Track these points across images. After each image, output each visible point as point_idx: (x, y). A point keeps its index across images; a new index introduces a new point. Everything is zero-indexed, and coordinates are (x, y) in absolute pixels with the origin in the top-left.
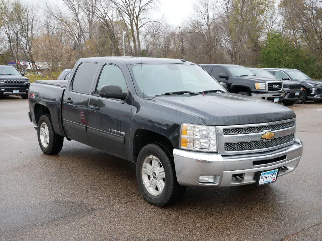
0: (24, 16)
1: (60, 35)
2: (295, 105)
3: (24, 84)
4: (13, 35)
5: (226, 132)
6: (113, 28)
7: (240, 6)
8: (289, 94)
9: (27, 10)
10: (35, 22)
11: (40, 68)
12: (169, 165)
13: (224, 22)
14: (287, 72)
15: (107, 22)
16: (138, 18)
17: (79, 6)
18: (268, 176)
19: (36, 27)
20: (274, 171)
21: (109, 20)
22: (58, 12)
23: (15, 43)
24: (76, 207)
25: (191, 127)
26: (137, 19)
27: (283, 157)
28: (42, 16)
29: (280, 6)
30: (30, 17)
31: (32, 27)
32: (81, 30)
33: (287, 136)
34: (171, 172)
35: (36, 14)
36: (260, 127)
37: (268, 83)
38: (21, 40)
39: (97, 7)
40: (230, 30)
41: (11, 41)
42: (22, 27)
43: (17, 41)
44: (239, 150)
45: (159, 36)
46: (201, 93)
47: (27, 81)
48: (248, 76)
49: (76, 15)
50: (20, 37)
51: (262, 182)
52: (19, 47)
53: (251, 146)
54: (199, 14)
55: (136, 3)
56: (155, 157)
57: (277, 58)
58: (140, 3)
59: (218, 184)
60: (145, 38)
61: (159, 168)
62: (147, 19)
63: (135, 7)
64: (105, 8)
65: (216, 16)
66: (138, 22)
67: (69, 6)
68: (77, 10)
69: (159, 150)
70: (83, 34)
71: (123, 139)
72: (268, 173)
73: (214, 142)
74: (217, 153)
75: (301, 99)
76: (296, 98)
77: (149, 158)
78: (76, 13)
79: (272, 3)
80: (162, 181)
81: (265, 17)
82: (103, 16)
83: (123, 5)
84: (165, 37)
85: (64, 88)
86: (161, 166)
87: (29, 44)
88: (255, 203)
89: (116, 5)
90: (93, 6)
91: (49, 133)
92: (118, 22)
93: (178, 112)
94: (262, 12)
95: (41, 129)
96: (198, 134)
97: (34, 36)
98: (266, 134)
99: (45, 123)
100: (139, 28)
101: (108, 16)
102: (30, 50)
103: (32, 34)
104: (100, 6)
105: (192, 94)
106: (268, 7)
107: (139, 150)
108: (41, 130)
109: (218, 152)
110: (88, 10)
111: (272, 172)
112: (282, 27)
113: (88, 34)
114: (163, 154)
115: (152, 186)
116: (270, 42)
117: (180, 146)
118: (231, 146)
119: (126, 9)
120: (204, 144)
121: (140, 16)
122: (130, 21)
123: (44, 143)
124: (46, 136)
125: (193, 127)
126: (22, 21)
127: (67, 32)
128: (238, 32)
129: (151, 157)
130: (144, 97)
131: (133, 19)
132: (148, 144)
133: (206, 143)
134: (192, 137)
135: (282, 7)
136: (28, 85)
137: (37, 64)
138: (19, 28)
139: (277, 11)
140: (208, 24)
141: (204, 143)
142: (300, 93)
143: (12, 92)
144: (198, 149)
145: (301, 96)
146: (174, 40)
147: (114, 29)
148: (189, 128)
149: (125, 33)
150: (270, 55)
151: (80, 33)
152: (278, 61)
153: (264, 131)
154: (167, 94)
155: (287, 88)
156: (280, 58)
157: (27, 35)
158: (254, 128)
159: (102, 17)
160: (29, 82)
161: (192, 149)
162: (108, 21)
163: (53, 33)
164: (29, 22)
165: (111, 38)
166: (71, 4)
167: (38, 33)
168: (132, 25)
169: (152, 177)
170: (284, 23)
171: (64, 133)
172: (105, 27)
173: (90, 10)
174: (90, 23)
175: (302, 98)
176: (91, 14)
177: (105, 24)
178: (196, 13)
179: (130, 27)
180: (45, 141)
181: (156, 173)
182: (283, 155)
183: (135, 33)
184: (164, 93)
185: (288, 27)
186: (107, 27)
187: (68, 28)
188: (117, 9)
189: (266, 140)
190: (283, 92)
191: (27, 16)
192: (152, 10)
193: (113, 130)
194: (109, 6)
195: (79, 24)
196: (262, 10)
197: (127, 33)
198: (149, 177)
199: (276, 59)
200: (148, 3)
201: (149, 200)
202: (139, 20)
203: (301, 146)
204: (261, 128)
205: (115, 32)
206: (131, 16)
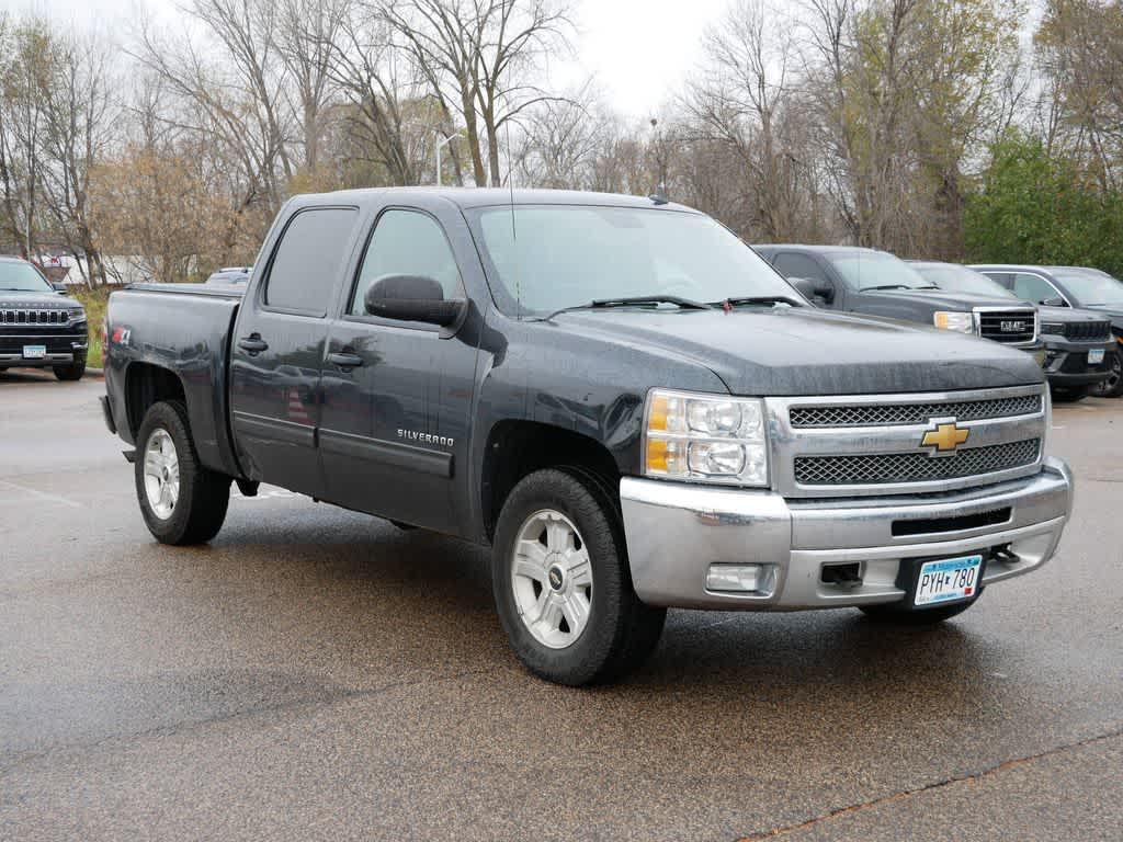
0: (60, 78)
1: (197, 150)
2: (1088, 399)
3: (67, 323)
4: (15, 150)
5: (799, 420)
6: (398, 127)
7: (885, 40)
8: (1065, 356)
9: (73, 56)
10: (99, 104)
11: (116, 274)
12: (606, 538)
13: (825, 101)
14: (1059, 279)
15: (374, 101)
16: (494, 85)
17: (268, 42)
18: (948, 578)
19: (106, 120)
20: (969, 561)
21: (383, 94)
22: (189, 65)
23: (23, 183)
24: (287, 687)
25: (680, 400)
26: (490, 90)
27: (1000, 515)
28: (127, 79)
29: (1040, 39)
30: (82, 85)
31: (89, 121)
32: (275, 134)
33: (1014, 444)
34: (613, 559)
35: (106, 71)
36: (917, 407)
37: (982, 314)
38: (47, 169)
39: (336, 43)
40: (846, 132)
41: (9, 174)
42: (53, 119)
43: (32, 172)
44: (844, 481)
45: (574, 155)
46: (719, 306)
47: (76, 314)
48: (908, 288)
49: (257, 75)
50: (42, 157)
51: (925, 596)
52: (39, 196)
53: (886, 472)
54: (727, 68)
55: (484, 31)
56: (557, 516)
57: (1029, 236)
58: (503, 28)
59: (771, 595)
60: (521, 163)
61: (570, 552)
62: (526, 91)
63: (482, 44)
64: (366, 49)
65: (795, 78)
66: (495, 102)
67: (229, 44)
68: (259, 58)
69: (573, 487)
70: (280, 147)
71: (446, 463)
72: (948, 567)
73: (757, 452)
74: (768, 489)
75: (1112, 381)
76: (1092, 374)
77: (538, 520)
78: (257, 67)
79: (1009, 30)
80: (580, 597)
81: (984, 82)
82: (361, 79)
83: (438, 39)
84: (598, 159)
85: (234, 303)
86: (577, 546)
87: (75, 186)
88: (905, 677)
89: (412, 37)
90: (320, 42)
91: (177, 467)
92: (415, 103)
93: (638, 353)
94: (970, 62)
95: (151, 453)
96: (703, 426)
97: (96, 156)
98: (937, 430)
99: (164, 432)
100: (496, 122)
101: (377, 78)
102: (80, 206)
103: (89, 149)
104: (348, 40)
105: (687, 307)
106: (995, 42)
107: (504, 495)
108: (147, 459)
109: (773, 489)
110: (302, 57)
111: (962, 564)
112: (1047, 118)
113: (302, 148)
114: (587, 500)
115: (546, 618)
116: (1001, 173)
117: (642, 468)
118: (817, 469)
119: (448, 51)
120: (726, 462)
121: (501, 79)
122: (463, 98)
123: (159, 503)
124: (166, 478)
125: (689, 401)
126: (54, 97)
127: (220, 142)
128: (879, 135)
129: (543, 515)
130: (518, 312)
131: (476, 89)
132: (533, 471)
133: (733, 455)
134: (685, 436)
135: (1048, 46)
136: (82, 327)
137: (105, 260)
138: (39, 125)
139: (1028, 59)
140: (762, 104)
141: (726, 455)
142: (1106, 353)
143: (22, 352)
144: (702, 478)
145: (1112, 368)
146: (632, 170)
147: (402, 127)
148: (673, 405)
149: (441, 142)
150: (1001, 222)
151: (272, 145)
152: (1033, 248)
153: (931, 419)
154: (598, 305)
155: (1056, 333)
156: (1038, 235)
157: (71, 149)
158: (897, 407)
159: (355, 82)
160: (83, 318)
161: (685, 475)
162: (377, 99)
163: (168, 146)
164: (77, 99)
165: (389, 164)
166: (237, 35)
167: (112, 142)
168: (470, 115)
169: (547, 586)
170: (1057, 102)
171: (233, 463)
172: (369, 122)
173: (310, 58)
174: (310, 104)
175: (1118, 377)
176: (314, 70)
177: (368, 108)
178: (718, 64)
179: (461, 122)
180: (164, 497)
181: (563, 571)
182: (999, 507)
183: (480, 142)
184: (589, 302)
185: (1071, 121)
186: (375, 121)
187: (224, 124)
188: (415, 53)
189: (937, 450)
190: (1040, 349)
191: (70, 78)
192: (546, 56)
193: (411, 434)
194: (381, 41)
195: (269, 110)
196: (972, 56)
197: (450, 142)
198: (537, 587)
199: (1024, 240)
200: (533, 29)
201: (537, 664)
202: (495, 92)
203: (1065, 481)
204: (922, 411)
205: (403, 140)
206: (466, 80)
